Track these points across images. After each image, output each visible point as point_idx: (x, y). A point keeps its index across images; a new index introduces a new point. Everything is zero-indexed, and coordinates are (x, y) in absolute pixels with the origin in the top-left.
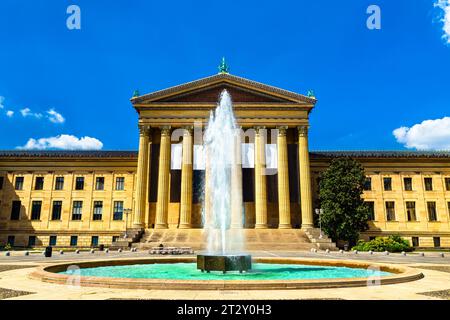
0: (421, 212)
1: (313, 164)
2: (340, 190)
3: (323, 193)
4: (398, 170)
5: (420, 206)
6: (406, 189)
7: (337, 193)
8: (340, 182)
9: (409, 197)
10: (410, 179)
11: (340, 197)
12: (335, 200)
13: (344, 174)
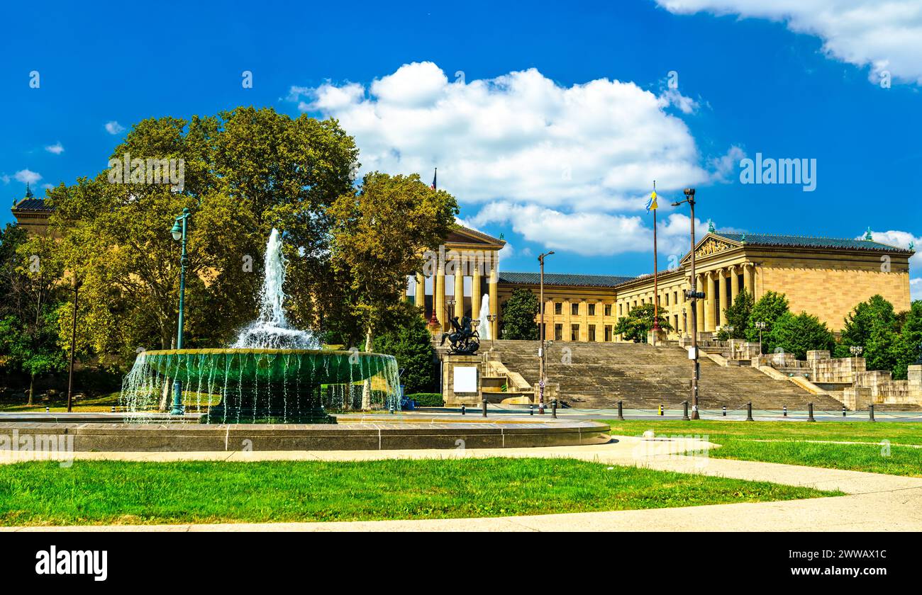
0: (583, 334)
1: (500, 289)
2: (520, 315)
3: (507, 317)
4: (568, 296)
5: (583, 328)
6: (573, 314)
7: (517, 318)
8: (520, 309)
9: (575, 320)
10: (577, 305)
11: (519, 321)
12: (515, 323)
13: (522, 303)
